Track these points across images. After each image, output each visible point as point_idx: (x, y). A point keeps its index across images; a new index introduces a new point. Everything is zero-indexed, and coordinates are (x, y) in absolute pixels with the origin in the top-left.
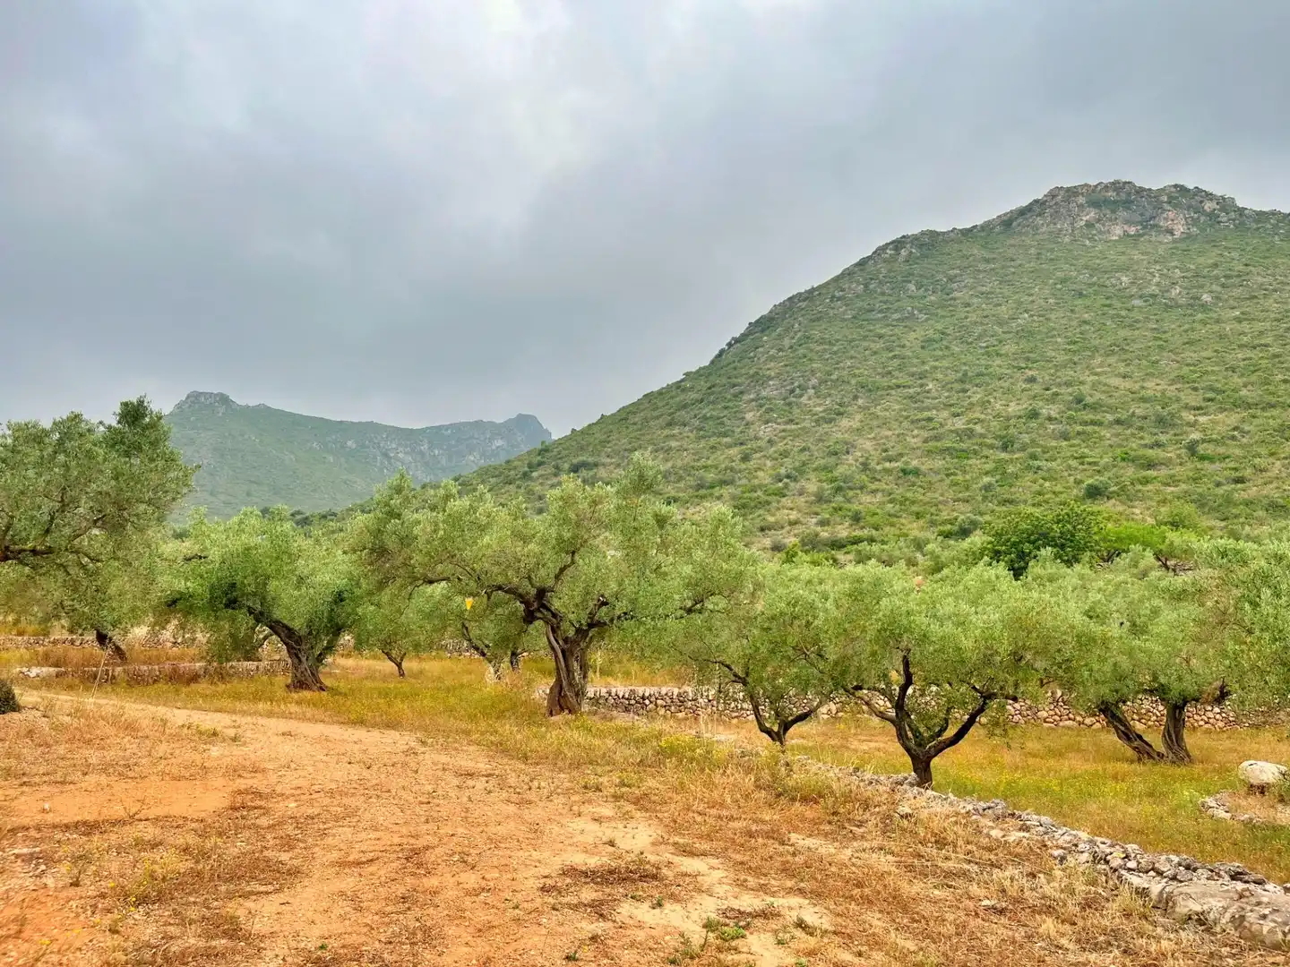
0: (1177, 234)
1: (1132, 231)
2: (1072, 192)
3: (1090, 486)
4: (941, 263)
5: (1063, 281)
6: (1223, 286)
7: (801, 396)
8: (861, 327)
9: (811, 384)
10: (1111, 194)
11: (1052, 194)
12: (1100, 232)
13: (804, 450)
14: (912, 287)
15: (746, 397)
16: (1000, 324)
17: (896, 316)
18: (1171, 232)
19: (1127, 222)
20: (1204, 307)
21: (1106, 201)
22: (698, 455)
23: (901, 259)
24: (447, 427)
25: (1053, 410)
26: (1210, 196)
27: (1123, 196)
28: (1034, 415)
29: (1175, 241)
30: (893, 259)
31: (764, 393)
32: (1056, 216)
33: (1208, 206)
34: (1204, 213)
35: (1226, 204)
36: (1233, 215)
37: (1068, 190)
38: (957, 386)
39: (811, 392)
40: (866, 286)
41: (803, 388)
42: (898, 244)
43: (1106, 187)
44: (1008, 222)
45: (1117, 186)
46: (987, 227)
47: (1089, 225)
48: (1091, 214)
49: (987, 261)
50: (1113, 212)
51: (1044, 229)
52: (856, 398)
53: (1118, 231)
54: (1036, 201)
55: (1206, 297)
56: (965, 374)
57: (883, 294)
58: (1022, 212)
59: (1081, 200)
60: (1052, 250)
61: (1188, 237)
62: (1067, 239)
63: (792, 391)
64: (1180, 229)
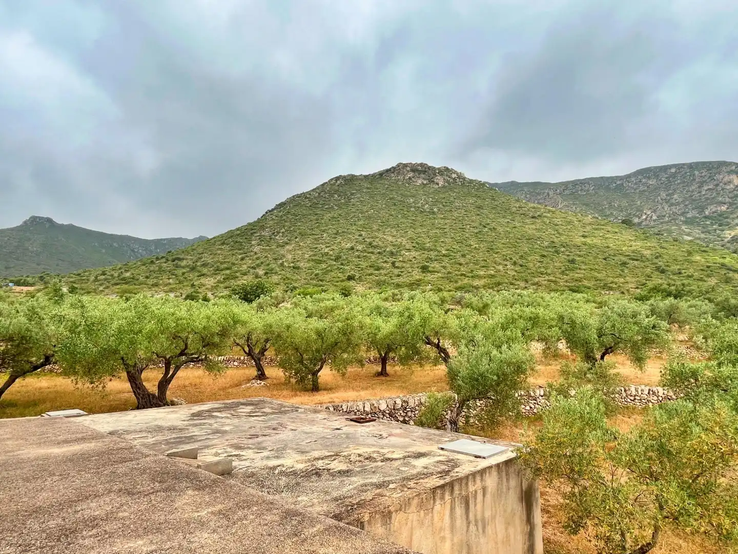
0: (440, 185)
1: (425, 182)
2: (405, 165)
3: (349, 276)
4: (350, 188)
5: (391, 199)
6: (443, 206)
7: (277, 236)
8: (311, 210)
9: (282, 231)
10: (420, 168)
11: (398, 165)
12: (414, 182)
13: (266, 257)
14: (336, 196)
15: (256, 235)
16: (362, 213)
17: (326, 207)
18: (438, 184)
19: (423, 179)
20: (434, 213)
21: (417, 170)
22: (225, 257)
23: (337, 184)
24: (164, 240)
25: (360, 247)
26: (455, 172)
27: (424, 169)
28: (352, 248)
29: (439, 188)
30: (334, 184)
31: (263, 234)
32: (399, 174)
33: (454, 176)
34: (452, 178)
35: (460, 176)
36: (461, 180)
37: (404, 164)
38: (333, 236)
39: (281, 234)
40: (319, 194)
41: (278, 233)
42: (337, 179)
43: (418, 165)
44: (381, 174)
45: (422, 165)
46: (373, 176)
47: (410, 178)
48: (411, 174)
49: (368, 188)
50: (419, 174)
51: (393, 178)
52: (296, 238)
53: (420, 182)
54: (393, 167)
55: (435, 210)
56: (338, 231)
57: (325, 197)
58: (387, 171)
59: (408, 169)
60: (393, 186)
61: (444, 187)
62: (400, 183)
63: (273, 234)
64: (441, 183)
